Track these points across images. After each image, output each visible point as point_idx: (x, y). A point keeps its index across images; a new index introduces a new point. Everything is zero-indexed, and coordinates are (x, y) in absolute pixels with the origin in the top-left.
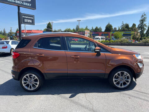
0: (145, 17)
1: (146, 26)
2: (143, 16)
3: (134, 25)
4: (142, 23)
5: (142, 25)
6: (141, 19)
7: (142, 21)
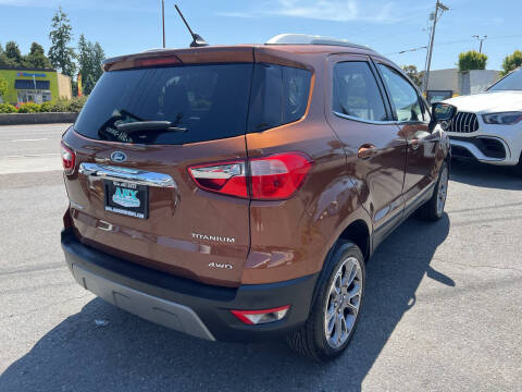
0: (67, 24)
1: (74, 56)
2: (57, 19)
3: (36, 48)
4: (61, 44)
5: (61, 53)
6: (55, 29)
7: (60, 37)
